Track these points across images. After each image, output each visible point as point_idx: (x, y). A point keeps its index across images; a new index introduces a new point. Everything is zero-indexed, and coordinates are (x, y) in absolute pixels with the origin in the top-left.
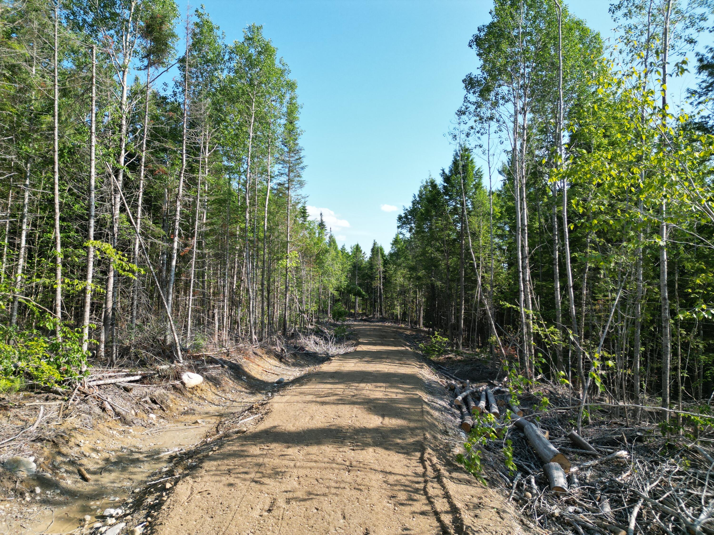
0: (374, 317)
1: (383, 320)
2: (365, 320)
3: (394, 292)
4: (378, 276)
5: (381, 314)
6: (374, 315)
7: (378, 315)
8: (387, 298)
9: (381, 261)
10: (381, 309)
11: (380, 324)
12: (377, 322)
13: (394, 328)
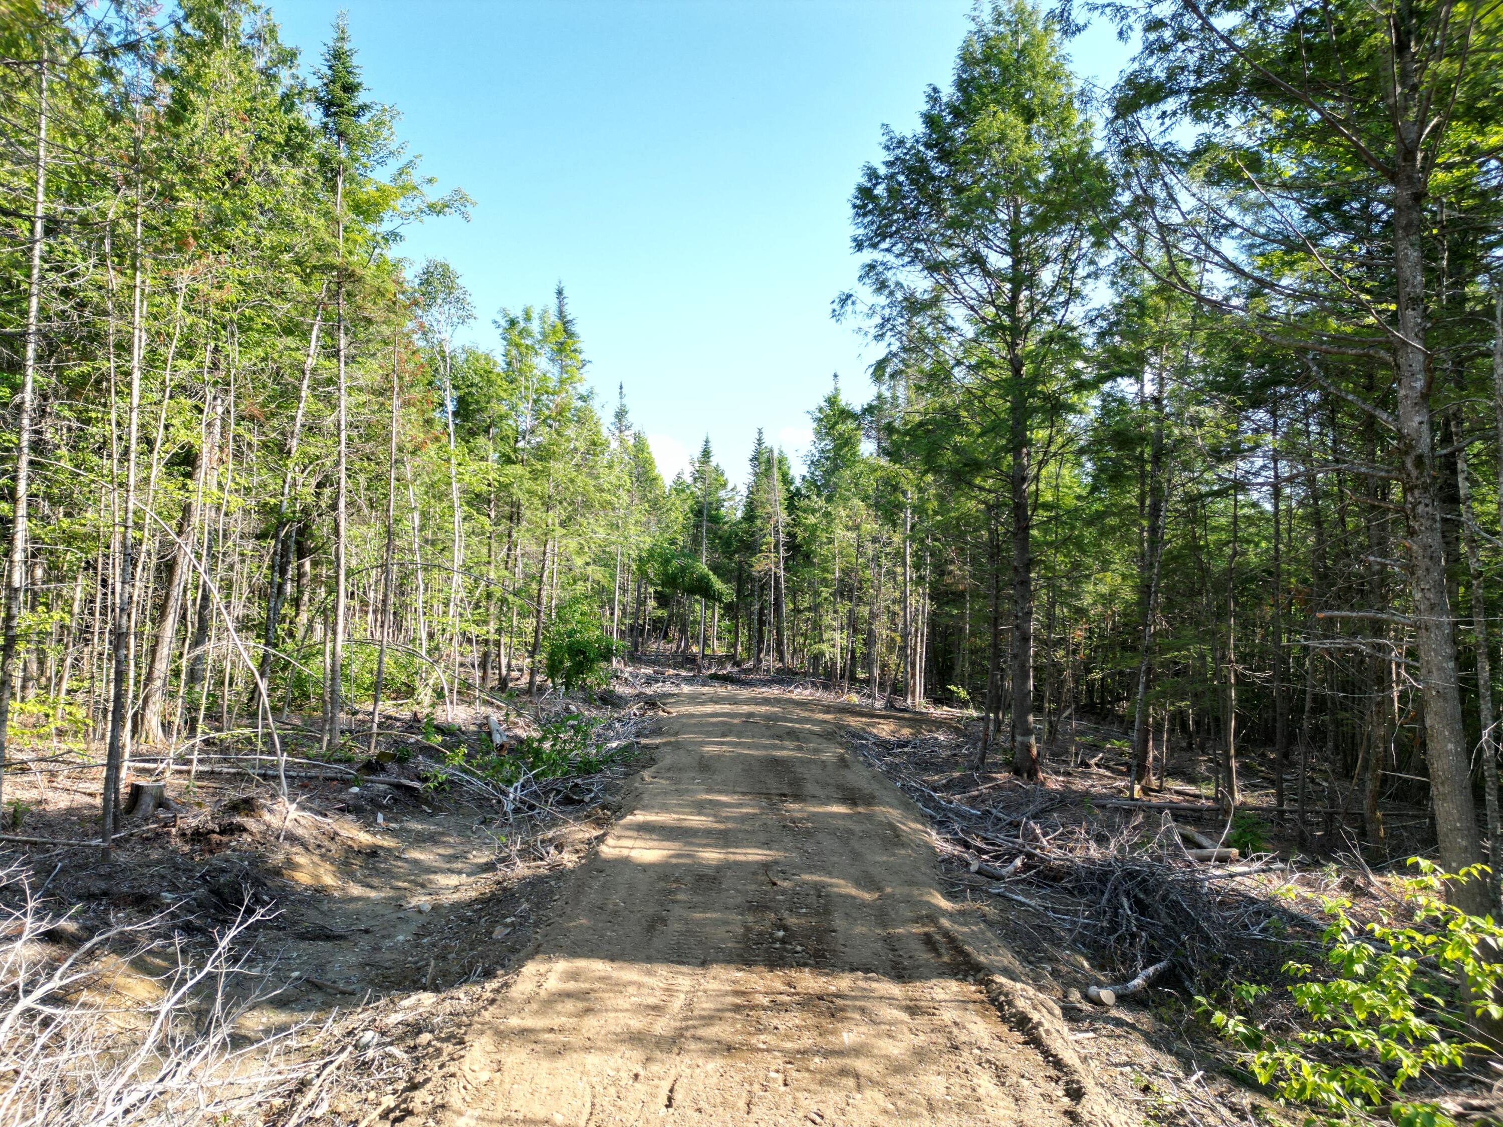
0: (756, 669)
1: (785, 677)
2: (727, 679)
3: (824, 582)
4: (772, 540)
5: (781, 659)
6: (759, 661)
7: (770, 662)
8: (797, 611)
9: (780, 494)
10: (779, 643)
11: (774, 692)
12: (768, 683)
13: (827, 709)
